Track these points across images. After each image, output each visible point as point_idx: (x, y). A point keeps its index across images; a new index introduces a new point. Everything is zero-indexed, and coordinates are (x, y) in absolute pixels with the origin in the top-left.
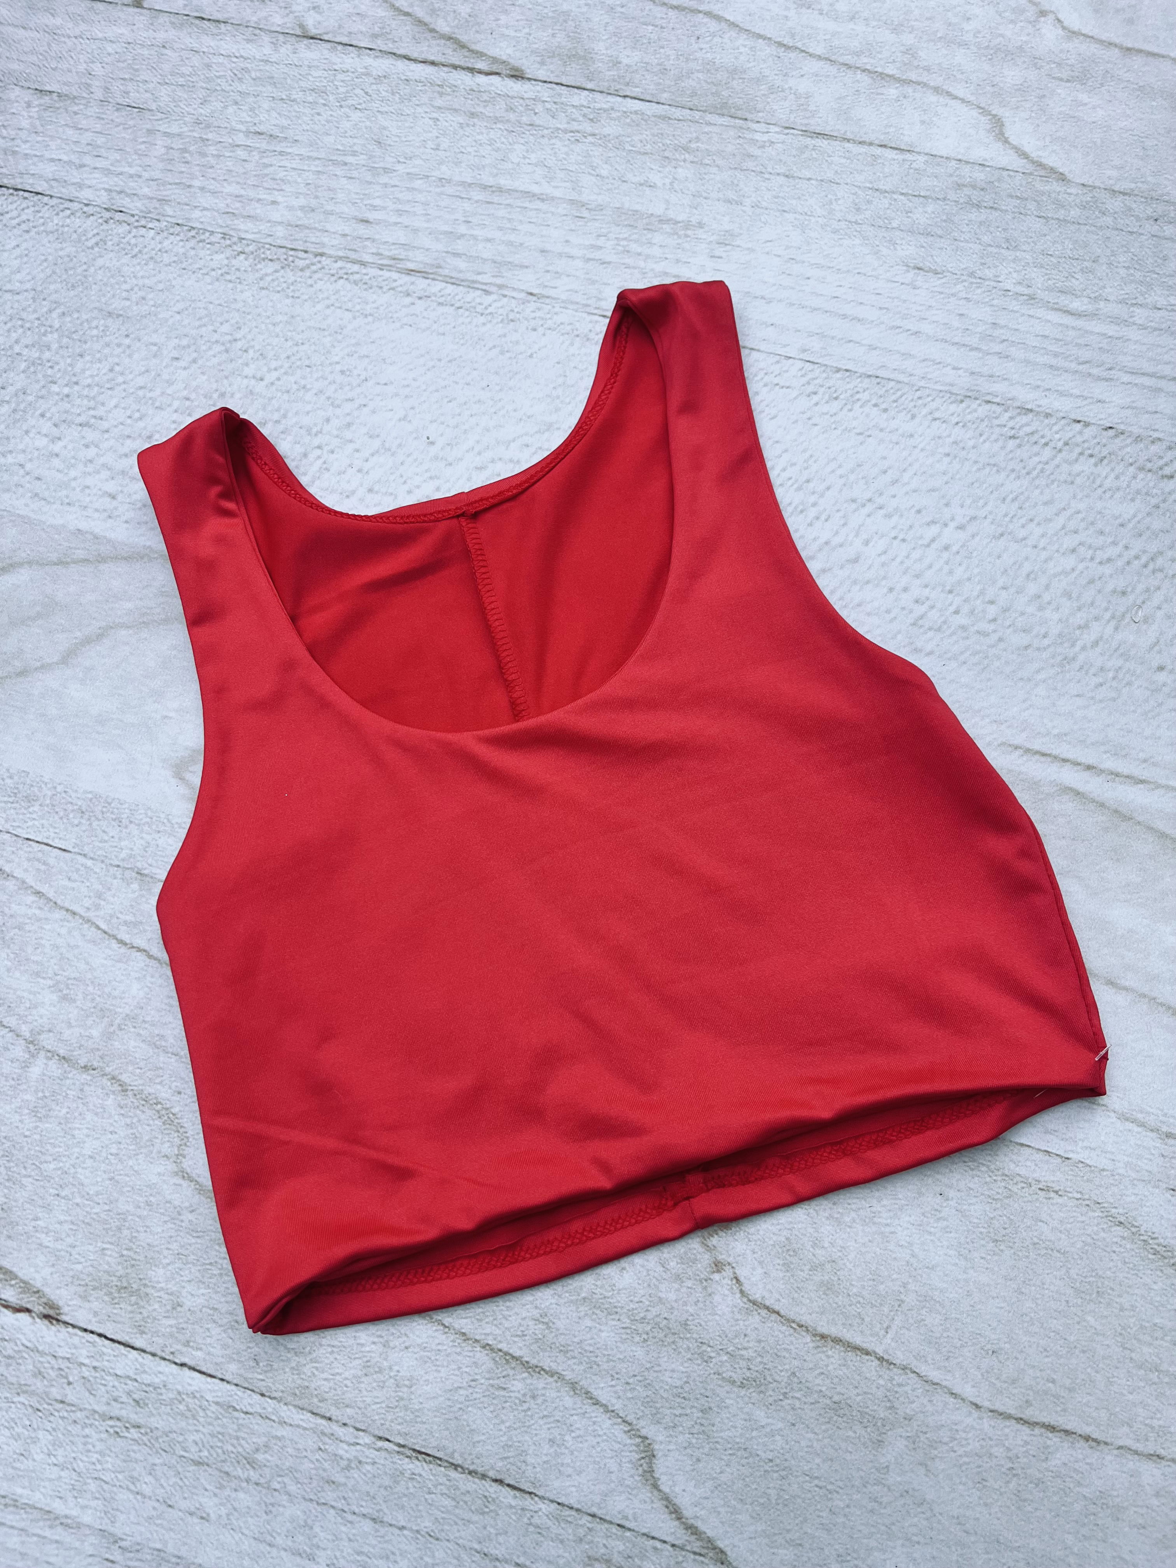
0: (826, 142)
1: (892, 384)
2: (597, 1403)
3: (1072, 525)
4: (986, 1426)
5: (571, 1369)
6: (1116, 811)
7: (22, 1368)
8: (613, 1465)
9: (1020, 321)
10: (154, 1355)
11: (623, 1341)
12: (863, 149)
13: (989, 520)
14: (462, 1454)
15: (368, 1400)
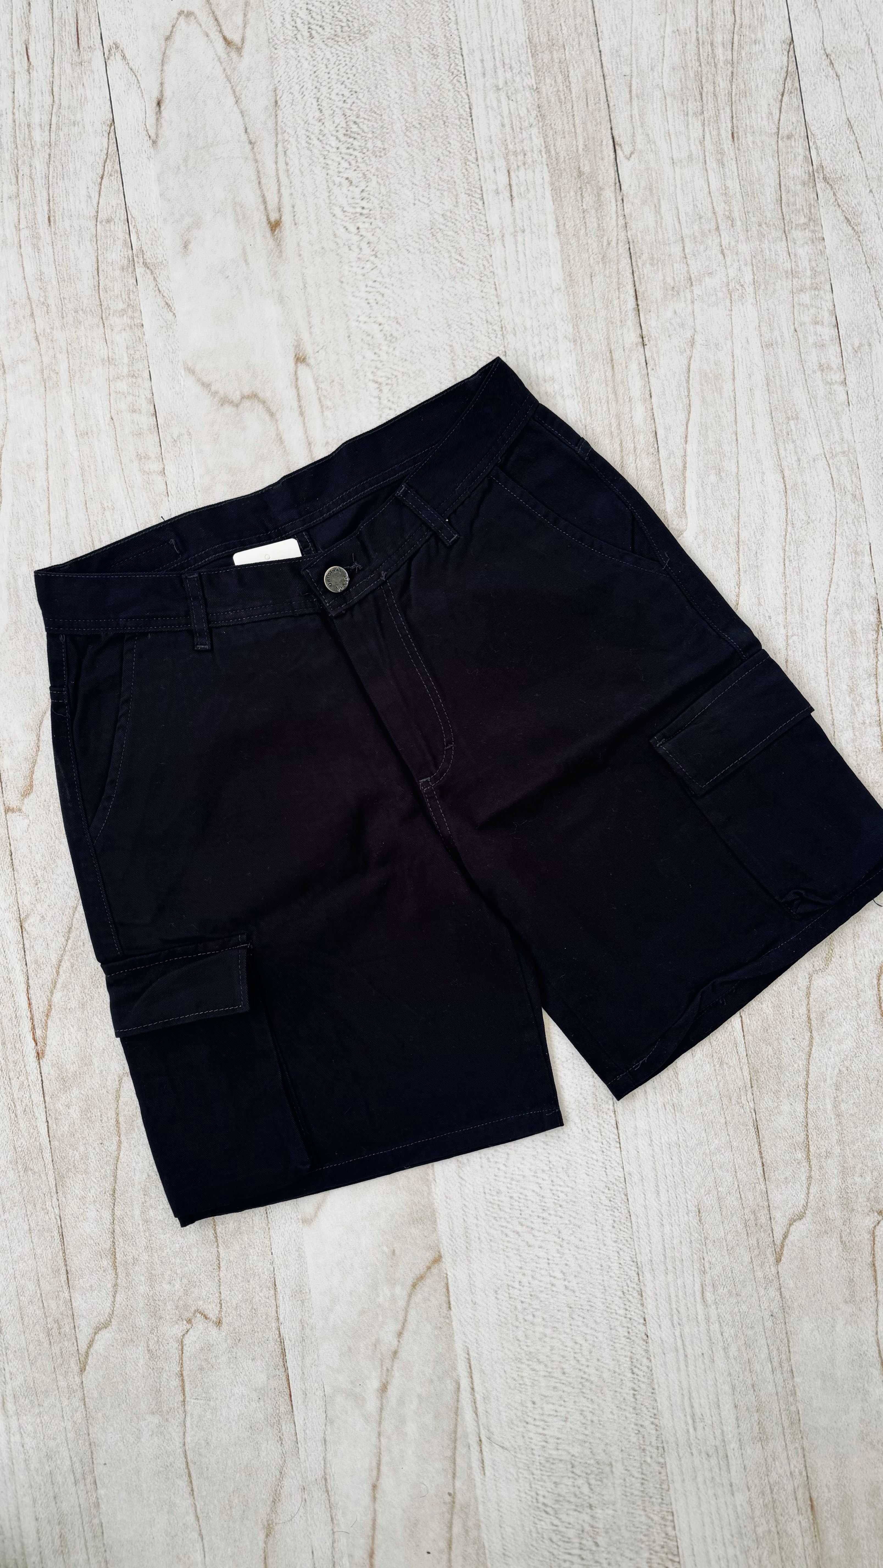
0: (754, 1134)
1: (630, 1224)
2: (114, 1297)
3: (588, 1337)
4: (179, 1451)
5: (122, 1281)
6: (458, 1408)
7: (14, 1055)
8: (95, 1313)
9: (689, 1272)
10: (46, 1108)
11: (142, 1296)
12: (757, 1155)
13: (576, 1299)
14: (70, 1253)
15: (71, 1205)
